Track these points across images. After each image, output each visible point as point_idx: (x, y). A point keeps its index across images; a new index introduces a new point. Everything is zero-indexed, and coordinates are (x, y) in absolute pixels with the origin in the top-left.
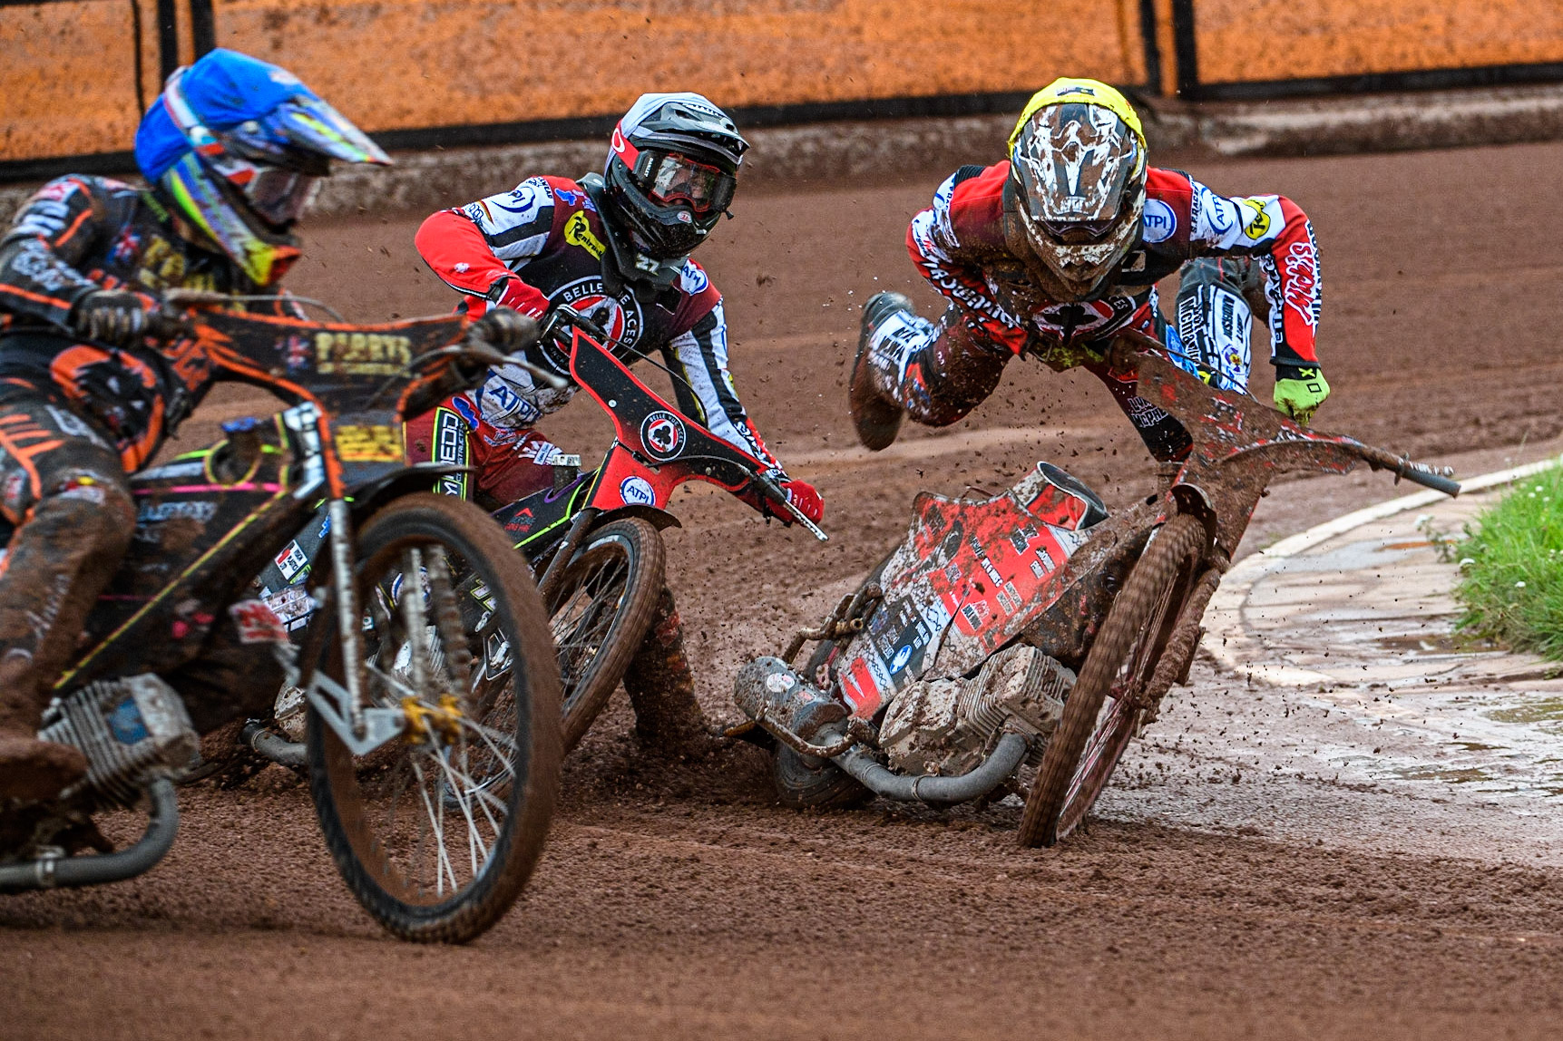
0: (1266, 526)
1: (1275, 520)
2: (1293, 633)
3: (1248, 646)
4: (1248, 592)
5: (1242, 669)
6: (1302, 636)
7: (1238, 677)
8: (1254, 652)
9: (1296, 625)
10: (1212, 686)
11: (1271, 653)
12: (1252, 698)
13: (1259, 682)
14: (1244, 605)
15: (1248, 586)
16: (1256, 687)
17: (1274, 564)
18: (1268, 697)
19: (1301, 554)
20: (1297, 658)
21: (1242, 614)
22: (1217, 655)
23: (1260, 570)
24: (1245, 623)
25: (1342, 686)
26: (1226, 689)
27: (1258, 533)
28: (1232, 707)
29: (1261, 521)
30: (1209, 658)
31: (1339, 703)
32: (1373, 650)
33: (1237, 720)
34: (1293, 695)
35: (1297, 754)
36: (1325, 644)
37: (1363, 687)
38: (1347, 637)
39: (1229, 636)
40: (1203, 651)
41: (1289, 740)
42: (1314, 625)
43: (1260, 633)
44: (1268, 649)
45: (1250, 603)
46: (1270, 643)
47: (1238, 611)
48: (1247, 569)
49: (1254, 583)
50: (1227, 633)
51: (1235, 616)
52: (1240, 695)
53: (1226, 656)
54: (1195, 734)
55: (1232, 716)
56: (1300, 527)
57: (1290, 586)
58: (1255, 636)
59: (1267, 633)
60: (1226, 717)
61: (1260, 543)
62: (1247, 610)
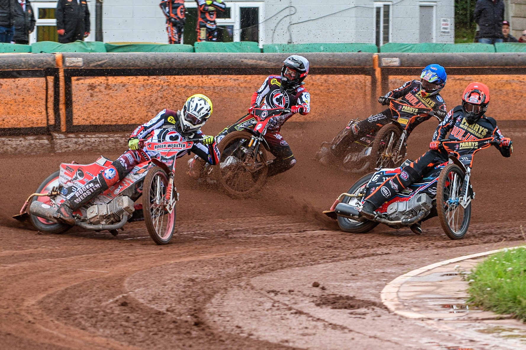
0: (406, 266)
1: (409, 264)
2: (414, 301)
3: (399, 305)
4: (399, 287)
5: (396, 312)
6: (417, 302)
7: (395, 315)
8: (401, 307)
9: (415, 299)
10: (387, 317)
11: (406, 307)
12: (400, 321)
13: (402, 316)
14: (398, 291)
15: (399, 285)
16: (401, 318)
17: (408, 279)
18: (405, 321)
19: (417, 276)
20: (415, 309)
21: (397, 294)
23: (404, 280)
24: (398, 297)
25: (429, 319)
26: (392, 318)
27: (403, 268)
28: (393, 324)
29: (404, 264)
30: (386, 308)
31: (428, 324)
32: (439, 308)
33: (395, 329)
34: (413, 321)
35: (414, 340)
36: (424, 305)
37: (436, 319)
38: (431, 303)
39: (393, 301)
40: (384, 306)
41: (412, 336)
42: (421, 299)
43: (403, 301)
44: (405, 306)
45: (400, 291)
46: (406, 304)
47: (396, 294)
48: (399, 280)
49: (402, 284)
50: (392, 300)
51: (394, 295)
52: (396, 320)
53: (391, 307)
54: (381, 332)
55: (393, 327)
56: (417, 267)
57: (413, 286)
58: (401, 301)
59: (405, 301)
60: (391, 327)
61: (404, 271)
62: (399, 293)
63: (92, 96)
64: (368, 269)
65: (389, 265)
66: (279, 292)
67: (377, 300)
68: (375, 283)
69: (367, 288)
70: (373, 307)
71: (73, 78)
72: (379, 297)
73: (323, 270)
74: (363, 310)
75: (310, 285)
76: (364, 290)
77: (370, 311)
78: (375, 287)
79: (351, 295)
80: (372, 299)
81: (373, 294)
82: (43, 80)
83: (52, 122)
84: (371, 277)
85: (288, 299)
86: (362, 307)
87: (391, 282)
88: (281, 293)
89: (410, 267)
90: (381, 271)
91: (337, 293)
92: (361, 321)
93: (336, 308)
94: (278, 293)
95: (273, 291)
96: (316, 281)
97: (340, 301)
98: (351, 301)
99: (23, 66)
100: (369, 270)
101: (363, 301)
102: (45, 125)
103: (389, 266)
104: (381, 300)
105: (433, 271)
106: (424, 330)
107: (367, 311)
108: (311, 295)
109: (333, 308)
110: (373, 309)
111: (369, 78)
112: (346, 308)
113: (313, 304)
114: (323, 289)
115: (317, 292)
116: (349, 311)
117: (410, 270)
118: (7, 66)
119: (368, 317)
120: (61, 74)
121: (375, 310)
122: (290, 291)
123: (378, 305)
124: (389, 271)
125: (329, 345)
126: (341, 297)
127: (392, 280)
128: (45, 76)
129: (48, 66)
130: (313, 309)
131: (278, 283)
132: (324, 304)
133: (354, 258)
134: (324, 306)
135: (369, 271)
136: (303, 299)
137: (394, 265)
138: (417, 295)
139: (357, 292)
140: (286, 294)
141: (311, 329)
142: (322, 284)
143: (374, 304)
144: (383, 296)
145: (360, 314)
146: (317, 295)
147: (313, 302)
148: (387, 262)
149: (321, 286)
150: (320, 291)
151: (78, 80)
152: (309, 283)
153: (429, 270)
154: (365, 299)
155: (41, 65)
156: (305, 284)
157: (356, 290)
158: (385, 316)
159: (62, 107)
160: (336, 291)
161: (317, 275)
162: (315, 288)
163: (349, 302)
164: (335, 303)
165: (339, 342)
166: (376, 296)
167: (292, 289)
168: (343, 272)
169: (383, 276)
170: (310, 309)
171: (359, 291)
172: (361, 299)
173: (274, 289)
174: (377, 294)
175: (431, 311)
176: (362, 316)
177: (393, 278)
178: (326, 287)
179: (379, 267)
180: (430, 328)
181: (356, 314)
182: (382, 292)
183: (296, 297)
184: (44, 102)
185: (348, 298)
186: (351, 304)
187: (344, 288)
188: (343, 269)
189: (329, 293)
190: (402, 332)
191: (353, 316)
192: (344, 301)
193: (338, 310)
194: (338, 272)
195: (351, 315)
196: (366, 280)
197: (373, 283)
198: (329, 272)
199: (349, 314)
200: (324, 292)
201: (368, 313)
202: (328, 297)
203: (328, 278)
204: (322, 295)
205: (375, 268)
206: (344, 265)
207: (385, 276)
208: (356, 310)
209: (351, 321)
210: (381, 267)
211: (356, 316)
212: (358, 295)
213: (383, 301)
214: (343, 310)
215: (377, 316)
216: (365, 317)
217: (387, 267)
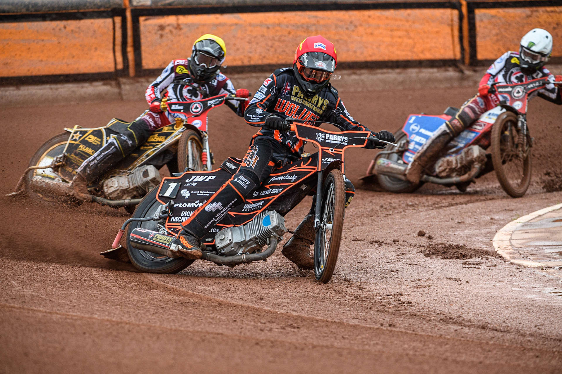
0: (514, 212)
1: (517, 210)
2: (530, 249)
3: (514, 253)
4: (511, 234)
5: (512, 261)
6: (532, 250)
7: (512, 264)
8: (517, 255)
9: (530, 246)
10: (503, 266)
11: (522, 256)
12: (518, 271)
13: (520, 265)
14: (511, 239)
15: (511, 232)
16: (519, 267)
17: (518, 226)
18: (523, 271)
20: (532, 258)
21: (510, 242)
22: (503, 256)
23: (515, 227)
24: (512, 245)
25: (549, 267)
26: (509, 267)
27: (512, 215)
28: (511, 274)
29: (512, 210)
30: (501, 257)
31: (549, 273)
32: (557, 256)
33: (514, 279)
34: (532, 271)
35: (536, 290)
36: (540, 253)
37: (556, 268)
38: (548, 251)
39: (507, 250)
40: (498, 254)
41: (533, 286)
42: (536, 246)
43: (518, 249)
44: (521, 254)
45: (512, 238)
46: (521, 252)
47: (508, 241)
48: (510, 227)
49: (513, 232)
50: (505, 249)
51: (508, 243)
52: (514, 270)
53: (507, 257)
54: (500, 283)
55: (512, 277)
56: (526, 213)
57: (526, 232)
58: (516, 250)
59: (520, 249)
60: (510, 277)
61: (513, 218)
62: (512, 241)
63: (162, 36)
64: (475, 215)
65: (496, 211)
66: (382, 242)
67: (489, 249)
68: (484, 231)
69: (477, 236)
70: (486, 256)
71: (142, 19)
72: (491, 245)
73: (426, 218)
74: (476, 260)
75: (416, 234)
76: (474, 239)
77: (484, 260)
78: (485, 235)
79: (461, 245)
80: (484, 247)
81: (484, 243)
82: (109, 21)
83: (120, 66)
84: (478, 224)
85: (394, 250)
86: (475, 256)
87: (501, 230)
88: (386, 244)
89: (518, 212)
91: (446, 242)
92: (476, 271)
93: (447, 258)
94: (382, 244)
95: (376, 242)
96: (421, 230)
97: (450, 251)
98: (461, 250)
99: (88, 7)
100: (476, 217)
101: (474, 250)
102: (113, 70)
104: (494, 249)
105: (544, 216)
106: (545, 279)
107: (482, 261)
108: (418, 244)
109: (444, 258)
110: (487, 259)
112: (457, 258)
113: (422, 255)
114: (430, 238)
115: (424, 241)
116: (462, 261)
117: (519, 216)
118: (72, 7)
119: (483, 266)
120: (128, 14)
121: (489, 260)
122: (394, 241)
123: (492, 254)
124: (497, 217)
125: (446, 297)
126: (450, 246)
127: (502, 227)
128: (112, 17)
129: (114, 6)
130: (423, 260)
131: (381, 233)
132: (433, 254)
133: (457, 204)
134: (434, 256)
135: (475, 218)
136: (410, 249)
137: (501, 211)
139: (467, 241)
140: (391, 245)
141: (424, 281)
142: (427, 233)
143: (487, 253)
144: (495, 245)
145: (473, 264)
146: (425, 245)
147: (421, 252)
149: (427, 235)
150: (427, 240)
151: (146, 20)
152: (414, 232)
153: (540, 216)
154: (477, 249)
155: (107, 6)
156: (409, 233)
157: (466, 238)
158: (501, 265)
159: (130, 49)
160: (443, 240)
161: (420, 223)
162: (420, 237)
163: (460, 251)
164: (445, 252)
165: (457, 295)
166: (487, 245)
167: (397, 239)
168: (448, 220)
169: (491, 223)
170: (419, 260)
171: (469, 240)
172: (472, 248)
173: (377, 239)
174: (488, 242)
175: (549, 259)
176: (477, 266)
177: (504, 225)
178: (433, 236)
179: (485, 213)
180: (551, 277)
181: (470, 264)
182: (494, 240)
183: (403, 247)
184: (111, 46)
185: (458, 247)
186: (463, 254)
187: (451, 237)
188: (447, 216)
189: (437, 243)
190: (522, 282)
191: (467, 266)
192: (455, 251)
193: (450, 260)
194: (443, 220)
195: (464, 266)
196: (474, 227)
197: (482, 231)
198: (433, 220)
199: (462, 264)
200: (432, 242)
201: (483, 263)
202: (436, 246)
203: (432, 227)
204: (430, 245)
205: (481, 215)
206: (448, 212)
207: (494, 223)
208: (468, 260)
209: (466, 271)
210: (488, 213)
211: (470, 266)
212: (468, 244)
213: (496, 250)
214: (454, 260)
215: (492, 266)
216: (480, 267)
217: (494, 213)
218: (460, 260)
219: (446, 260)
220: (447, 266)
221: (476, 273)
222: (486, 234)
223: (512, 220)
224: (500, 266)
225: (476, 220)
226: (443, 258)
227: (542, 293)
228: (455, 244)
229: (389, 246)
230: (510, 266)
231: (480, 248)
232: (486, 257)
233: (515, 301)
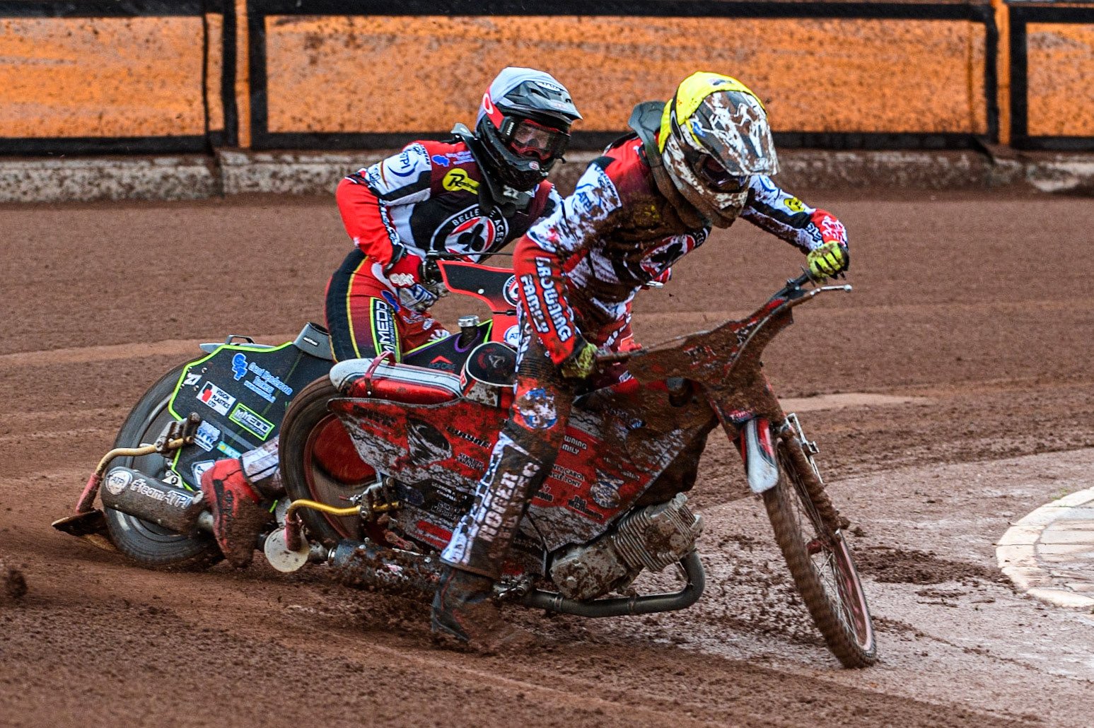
0: (1058, 482)
1: (1065, 478)
2: (1076, 566)
3: (1038, 574)
4: (1041, 532)
5: (1032, 591)
6: (1081, 569)
7: (1029, 598)
8: (1044, 579)
9: (1077, 560)
10: (1009, 603)
11: (1056, 581)
12: (1039, 615)
13: (1045, 602)
14: (1038, 542)
15: (1041, 528)
16: (1043, 606)
17: (1063, 513)
18: (1051, 614)
19: (1084, 505)
20: (1076, 586)
21: (1035, 549)
22: (1014, 579)
23: (1053, 516)
26: (1020, 606)
27: (1052, 487)
28: (1023, 621)
29: (1054, 478)
30: (1008, 582)
33: (1027, 631)
34: (1071, 615)
35: (1072, 660)
39: (1025, 566)
40: (1004, 576)
41: (1066, 649)
43: (1049, 565)
44: (1053, 577)
45: (1042, 541)
46: (1056, 574)
47: (1032, 547)
48: (1040, 515)
49: (1047, 526)
50: (1022, 563)
51: (1029, 551)
52: (1031, 611)
53: (1021, 581)
54: (994, 640)
55: (1023, 628)
56: (1085, 485)
57: (1074, 529)
58: (1044, 567)
59: (1054, 565)
60: (1018, 628)
61: (1053, 495)
62: (1039, 546)
63: (313, 61)
64: (970, 487)
65: (1018, 480)
67: (986, 563)
68: (982, 522)
69: (965, 532)
70: (975, 579)
71: (270, 20)
72: (992, 555)
74: (951, 586)
76: (956, 539)
78: (983, 532)
79: (925, 551)
80: (975, 558)
81: (977, 549)
82: (196, 22)
83: (218, 124)
84: (973, 507)
86: (951, 578)
87: (1021, 521)
89: (1067, 483)
90: (1000, 494)
91: (891, 545)
92: (945, 613)
93: (887, 580)
94: (750, 543)
95: (737, 539)
97: (899, 564)
98: (924, 564)
100: (971, 490)
101: (951, 564)
102: (202, 132)
103: (1020, 482)
104: (997, 564)
107: (963, 589)
109: (880, 580)
110: (976, 584)
111: (979, 28)
112: (910, 580)
114: (858, 533)
116: (919, 588)
117: (1069, 492)
119: (963, 602)
120: (241, 10)
121: (981, 587)
123: (989, 574)
124: (1017, 492)
126: (899, 553)
127: (1025, 515)
128: (202, 14)
133: (936, 460)
135: (969, 493)
137: (1029, 479)
138: (1082, 551)
139: (939, 543)
140: (769, 546)
142: (854, 523)
143: (979, 572)
144: (1001, 554)
145: (943, 596)
148: (1013, 472)
149: (852, 527)
150: (851, 538)
151: (280, 23)
154: (961, 560)
157: (938, 537)
158: (1005, 600)
159: (242, 87)
160: (889, 541)
163: (920, 566)
164: (884, 567)
166: (984, 554)
168: (907, 494)
169: (1002, 504)
171: (945, 541)
172: (949, 558)
173: (740, 532)
174: (986, 548)
176: (949, 601)
177: (1026, 511)
178: (865, 529)
179: (994, 483)
181: (935, 595)
182: (1000, 542)
184: (199, 76)
185: (916, 556)
186: (924, 572)
187: (907, 533)
188: (907, 487)
189: (872, 545)
190: (1044, 641)
191: (928, 600)
192: (906, 564)
193: (893, 585)
194: (896, 494)
195: (921, 599)
196: (963, 513)
197: (979, 522)
198: (874, 493)
199: (916, 596)
200: (861, 542)
201: (965, 594)
202: (869, 553)
203: (870, 508)
204: (856, 549)
205: (984, 486)
206: (910, 477)
207: (1008, 506)
208: (934, 586)
209: (923, 612)
210: (999, 483)
211: (936, 600)
212: (940, 550)
213: (1000, 566)
214: (903, 585)
215: (985, 602)
216: (956, 602)
217: (1013, 484)
218: (916, 586)
219: (884, 585)
220: (883, 600)
221: (946, 615)
222: (986, 529)
223: (1050, 500)
224: (1003, 601)
225: (970, 496)
226: (877, 581)
227: (1083, 665)
228: (911, 548)
229: (764, 547)
230: (1023, 604)
231: (967, 561)
232: (974, 582)
233: (1018, 681)
